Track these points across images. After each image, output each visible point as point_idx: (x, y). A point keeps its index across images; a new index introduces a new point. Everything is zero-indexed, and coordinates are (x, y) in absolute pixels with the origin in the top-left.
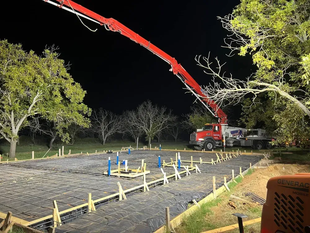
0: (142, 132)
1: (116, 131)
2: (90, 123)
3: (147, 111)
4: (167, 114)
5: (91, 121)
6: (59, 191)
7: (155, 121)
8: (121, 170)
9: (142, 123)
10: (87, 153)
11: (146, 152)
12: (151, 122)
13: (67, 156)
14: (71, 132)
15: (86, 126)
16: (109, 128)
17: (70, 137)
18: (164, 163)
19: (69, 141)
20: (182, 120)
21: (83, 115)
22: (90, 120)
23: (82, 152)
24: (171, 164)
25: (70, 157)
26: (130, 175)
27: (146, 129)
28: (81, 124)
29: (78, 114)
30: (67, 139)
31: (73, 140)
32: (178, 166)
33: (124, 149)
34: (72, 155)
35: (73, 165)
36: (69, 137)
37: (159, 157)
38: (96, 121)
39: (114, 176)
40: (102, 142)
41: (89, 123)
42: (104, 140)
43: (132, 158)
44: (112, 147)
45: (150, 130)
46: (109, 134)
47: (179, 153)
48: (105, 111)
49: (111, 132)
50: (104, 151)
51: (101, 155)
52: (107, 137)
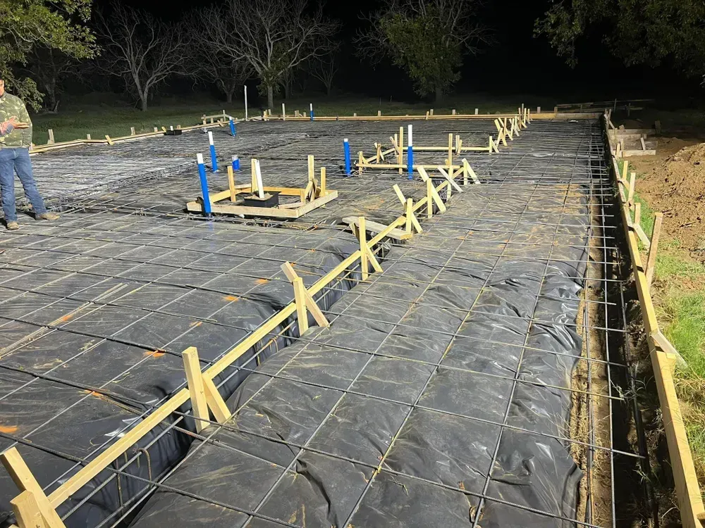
0: (248, 71)
1: (171, 70)
2: (93, 43)
3: (254, 7)
4: (312, 16)
5: (94, 35)
6: (38, 303)
7: (279, 36)
8: (239, 192)
9: (245, 45)
10: (107, 136)
11: (276, 127)
12: (269, 41)
13: (45, 149)
14: (42, 76)
15: (83, 52)
16: (150, 63)
17: (41, 89)
18: (361, 158)
19: (41, 104)
20: (359, 33)
21: (66, 16)
22: (90, 33)
23: (89, 136)
24: (378, 161)
25: (56, 154)
26: (281, 211)
27: (258, 63)
28: (64, 48)
29: (49, 14)
30: (31, 96)
31: (53, 100)
32: (405, 166)
33: (212, 121)
34: (62, 145)
35: (70, 180)
36: (36, 91)
37: (344, 143)
38: (110, 41)
39: (225, 214)
40: (138, 105)
41: (90, 42)
42: (144, 97)
43: (249, 146)
44: (170, 115)
45: (267, 66)
46: (152, 80)
47: (410, 127)
48: (129, 11)
49: (159, 74)
50: (156, 129)
51: (149, 140)
52: (150, 89)
